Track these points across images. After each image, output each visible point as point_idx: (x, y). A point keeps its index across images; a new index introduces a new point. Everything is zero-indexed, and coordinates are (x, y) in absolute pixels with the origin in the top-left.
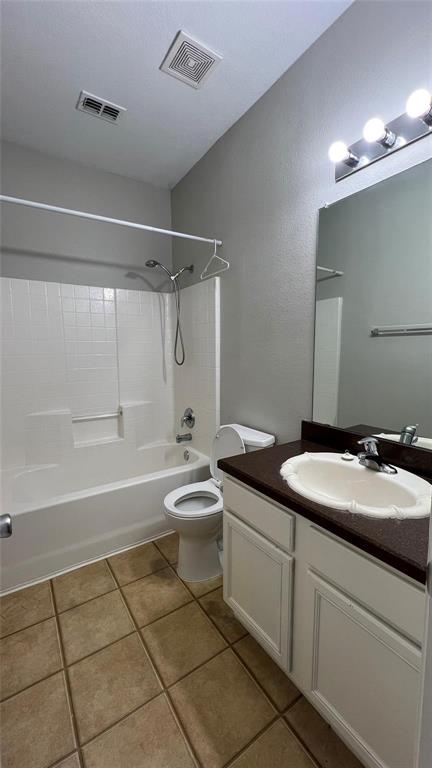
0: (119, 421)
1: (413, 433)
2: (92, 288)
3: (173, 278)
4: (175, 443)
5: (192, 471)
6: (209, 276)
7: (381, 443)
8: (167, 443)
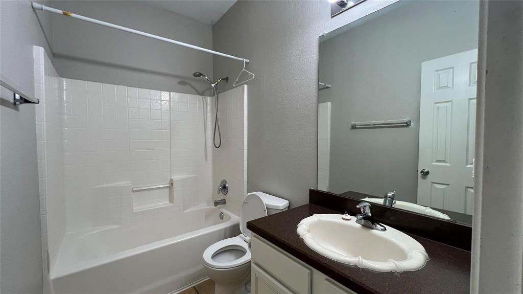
0: (170, 190)
1: (393, 198)
2: (151, 90)
3: (213, 85)
4: (213, 207)
5: (226, 229)
6: (240, 84)
7: (373, 206)
8: (205, 206)
